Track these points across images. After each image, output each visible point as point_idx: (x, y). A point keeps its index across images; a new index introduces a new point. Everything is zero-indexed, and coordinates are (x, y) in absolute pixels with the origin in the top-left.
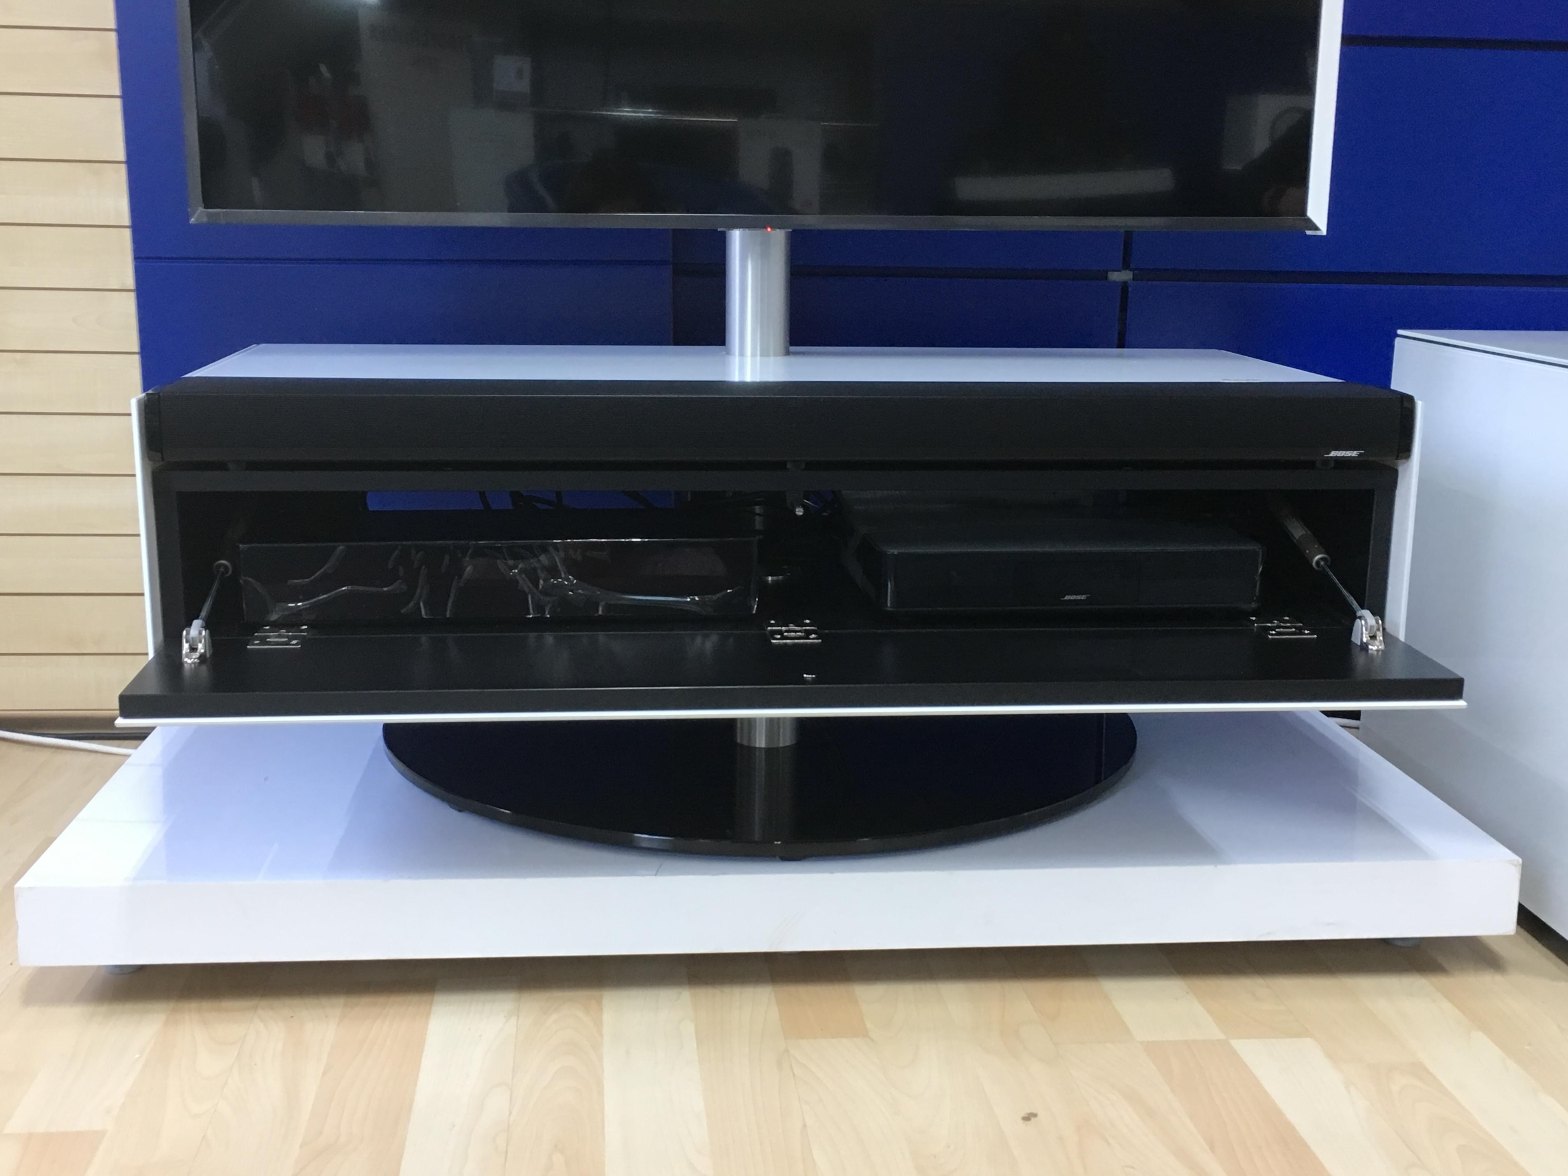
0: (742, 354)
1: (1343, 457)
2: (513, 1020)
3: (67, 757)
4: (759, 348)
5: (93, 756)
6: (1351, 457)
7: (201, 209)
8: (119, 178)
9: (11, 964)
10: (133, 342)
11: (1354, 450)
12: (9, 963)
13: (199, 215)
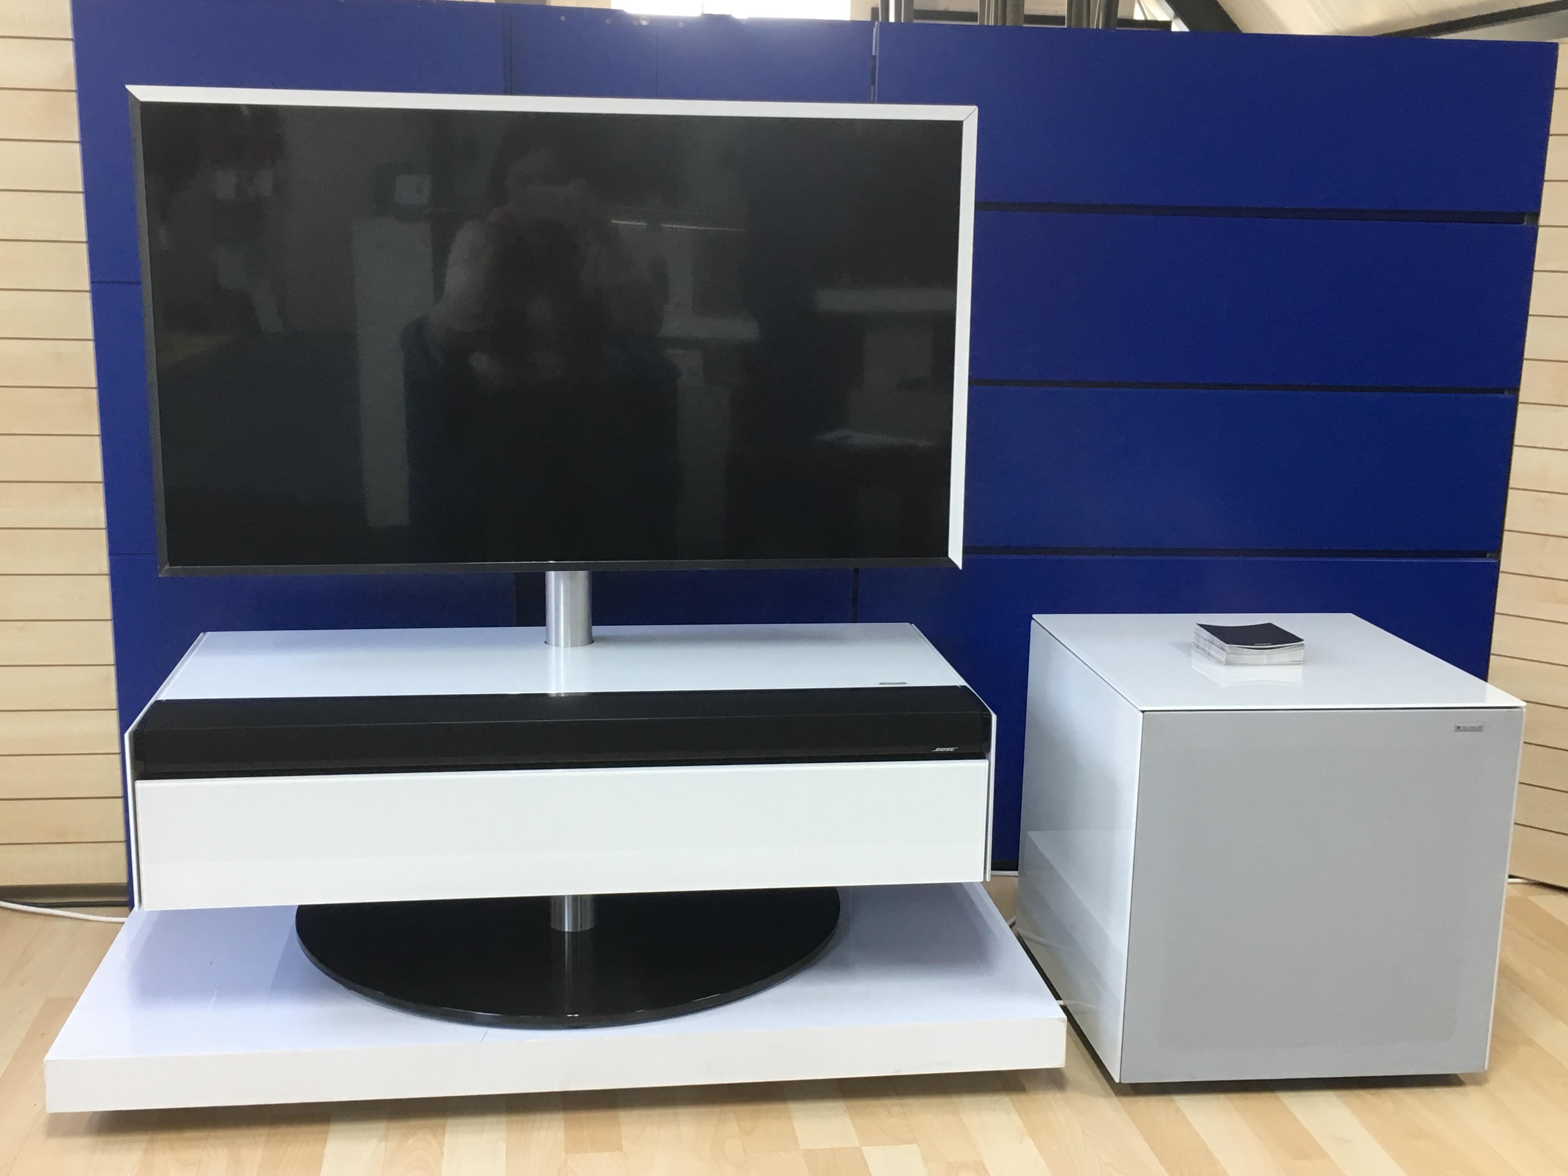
0: (557, 645)
1: (944, 751)
2: (383, 1144)
3: (56, 923)
4: (569, 642)
5: (76, 922)
6: (949, 751)
7: (167, 567)
8: (98, 496)
9: (35, 1105)
10: (108, 613)
11: (951, 747)
12: (34, 1104)
13: (165, 571)
